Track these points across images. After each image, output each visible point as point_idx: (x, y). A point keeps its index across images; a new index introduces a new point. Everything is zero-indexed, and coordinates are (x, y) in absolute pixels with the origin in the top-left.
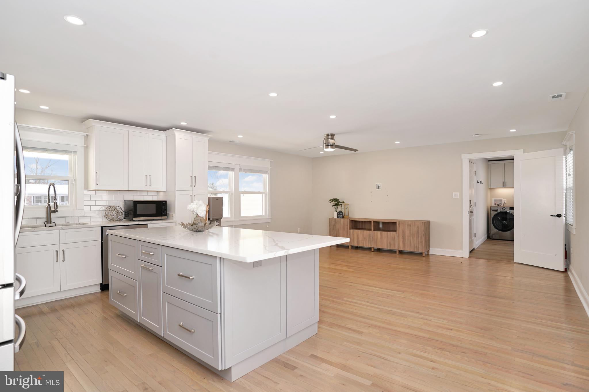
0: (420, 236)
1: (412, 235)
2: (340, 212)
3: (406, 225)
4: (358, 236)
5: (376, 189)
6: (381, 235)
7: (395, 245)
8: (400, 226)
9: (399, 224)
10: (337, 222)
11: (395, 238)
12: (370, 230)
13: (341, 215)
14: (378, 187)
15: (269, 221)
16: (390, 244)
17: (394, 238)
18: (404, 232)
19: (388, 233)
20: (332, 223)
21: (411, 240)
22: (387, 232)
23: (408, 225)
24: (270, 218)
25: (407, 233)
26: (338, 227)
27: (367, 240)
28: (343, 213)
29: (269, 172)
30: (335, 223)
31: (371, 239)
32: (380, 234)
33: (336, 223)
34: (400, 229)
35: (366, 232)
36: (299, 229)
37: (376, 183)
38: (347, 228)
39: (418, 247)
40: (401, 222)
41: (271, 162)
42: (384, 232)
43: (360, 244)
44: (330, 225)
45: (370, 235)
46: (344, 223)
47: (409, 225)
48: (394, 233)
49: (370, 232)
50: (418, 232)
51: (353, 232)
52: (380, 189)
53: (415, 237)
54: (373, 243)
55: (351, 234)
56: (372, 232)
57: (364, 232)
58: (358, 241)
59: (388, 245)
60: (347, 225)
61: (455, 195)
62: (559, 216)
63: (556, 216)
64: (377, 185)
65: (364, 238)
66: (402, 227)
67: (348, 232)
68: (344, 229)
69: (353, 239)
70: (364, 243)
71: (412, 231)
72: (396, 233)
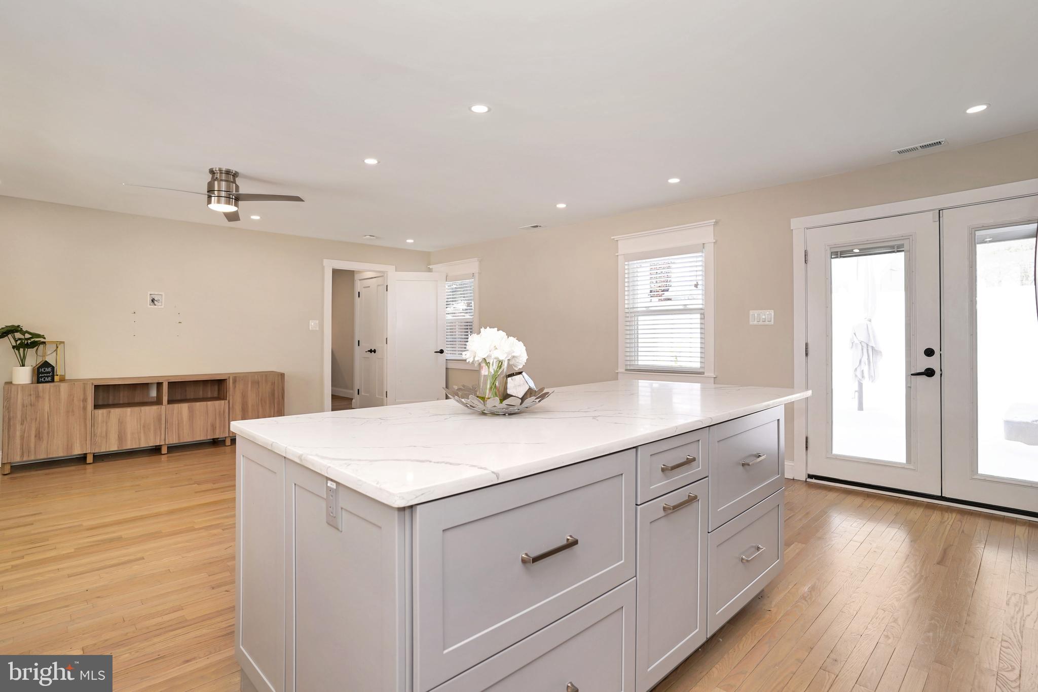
1: (261, 400)
2: (45, 364)
3: (250, 385)
4: (121, 422)
5: (148, 307)
6: (191, 411)
7: (224, 426)
8: (237, 386)
9: (235, 381)
11: (224, 412)
12: (160, 403)
13: (49, 373)
14: (153, 301)
16: (214, 427)
17: (222, 413)
18: (244, 396)
19: (209, 403)
20: (17, 399)
21: (258, 412)
22: (205, 403)
23: (253, 383)
26: (46, 409)
27: (152, 428)
31: (163, 426)
32: (189, 407)
34: (235, 392)
35: (149, 411)
37: (149, 293)
38: (85, 408)
40: (236, 378)
42: (198, 404)
44: (8, 408)
45: (161, 415)
46: (67, 395)
47: (256, 383)
48: (223, 402)
49: (161, 408)
50: (273, 394)
51: (105, 415)
52: (160, 307)
53: (268, 405)
54: (168, 434)
55: (100, 421)
56: (164, 408)
57: (142, 412)
58: (121, 438)
59: (207, 431)
60: (85, 400)
61: (313, 324)
62: (442, 352)
63: (438, 352)
64: (152, 296)
65: (142, 427)
66: (240, 386)
67: (85, 419)
68: (73, 411)
69: (104, 434)
70: (140, 439)
71: (260, 394)
72: (227, 401)
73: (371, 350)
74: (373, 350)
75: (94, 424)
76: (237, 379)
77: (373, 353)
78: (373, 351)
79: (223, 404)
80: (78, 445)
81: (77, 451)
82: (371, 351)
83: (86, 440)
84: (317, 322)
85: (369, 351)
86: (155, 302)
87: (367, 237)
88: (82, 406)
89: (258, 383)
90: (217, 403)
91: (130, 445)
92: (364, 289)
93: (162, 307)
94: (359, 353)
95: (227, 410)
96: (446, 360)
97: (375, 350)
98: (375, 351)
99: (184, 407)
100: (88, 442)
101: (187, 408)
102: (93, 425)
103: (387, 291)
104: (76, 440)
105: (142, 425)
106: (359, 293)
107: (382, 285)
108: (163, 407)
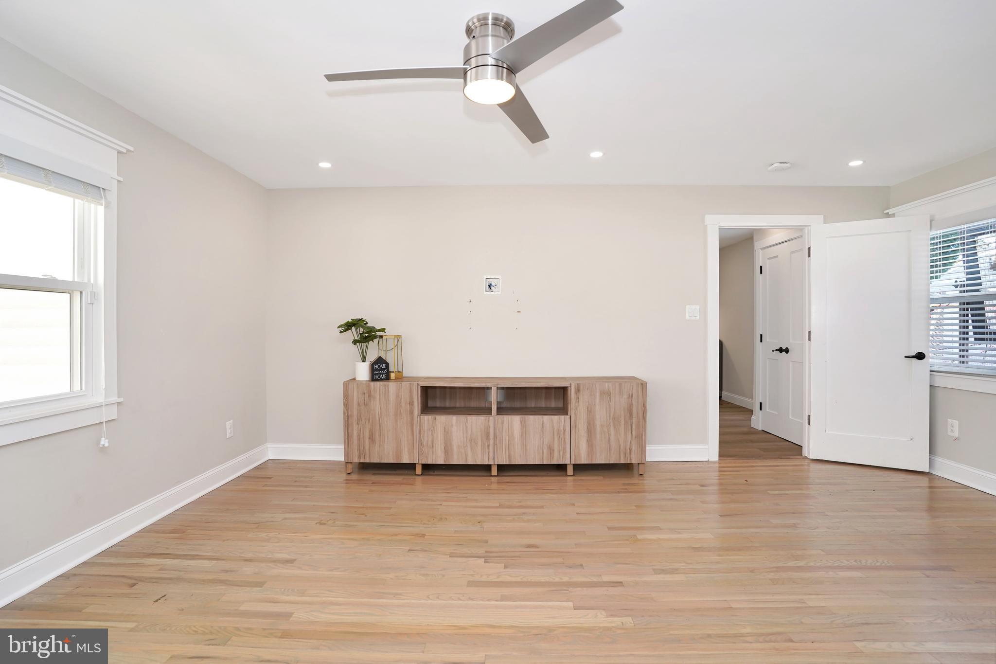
0: (634, 420)
1: (613, 419)
2: (380, 360)
3: (598, 394)
4: (447, 433)
5: (485, 293)
6: (524, 425)
7: (564, 449)
8: (581, 397)
9: (578, 391)
10: (373, 393)
11: (564, 431)
12: (487, 411)
13: (383, 370)
14: (490, 286)
15: (113, 413)
16: (551, 450)
17: (561, 431)
18: (590, 412)
19: (546, 418)
20: (356, 397)
21: (609, 434)
22: (540, 417)
23: (602, 392)
24: (115, 399)
25: (601, 415)
26: (378, 410)
27: (480, 443)
28: (388, 365)
29: (113, 196)
30: (366, 396)
31: (491, 442)
32: (521, 421)
33: (370, 396)
34: (578, 406)
35: (476, 422)
36: (229, 424)
37: (485, 277)
38: (411, 412)
39: (630, 450)
40: (580, 384)
41: (119, 152)
42: (532, 417)
43: (455, 457)
44: (347, 406)
45: (488, 427)
46: (398, 396)
47: (605, 392)
48: (562, 417)
49: (489, 419)
50: (630, 411)
51: (431, 422)
52: (496, 293)
53: (623, 426)
54: (497, 451)
55: (426, 428)
56: (493, 420)
57: (468, 422)
58: (447, 451)
59: (543, 453)
60: (411, 403)
61: (692, 312)
62: (920, 356)
63: (913, 357)
64: (488, 280)
65: (468, 441)
66: (584, 397)
67: (412, 425)
68: (401, 414)
69: (430, 443)
70: (466, 455)
71: (612, 410)
72: (568, 417)
73: (781, 348)
74: (784, 348)
75: (420, 431)
76: (581, 388)
77: (784, 353)
78: (784, 351)
79: (563, 421)
80: (406, 452)
81: (405, 460)
82: (780, 350)
83: (414, 449)
84: (698, 307)
85: (777, 350)
86: (492, 288)
87: (776, 165)
88: (409, 409)
89: (609, 394)
90: (555, 418)
91: (456, 460)
92: (768, 261)
93: (500, 293)
94: (762, 353)
95: (568, 429)
96: (931, 371)
97: (787, 348)
98: (787, 351)
99: (515, 420)
100: (416, 451)
101: (519, 422)
102: (419, 433)
103: (809, 256)
104: (405, 447)
105: (468, 438)
106: (761, 267)
107: (801, 250)
108: (491, 418)
